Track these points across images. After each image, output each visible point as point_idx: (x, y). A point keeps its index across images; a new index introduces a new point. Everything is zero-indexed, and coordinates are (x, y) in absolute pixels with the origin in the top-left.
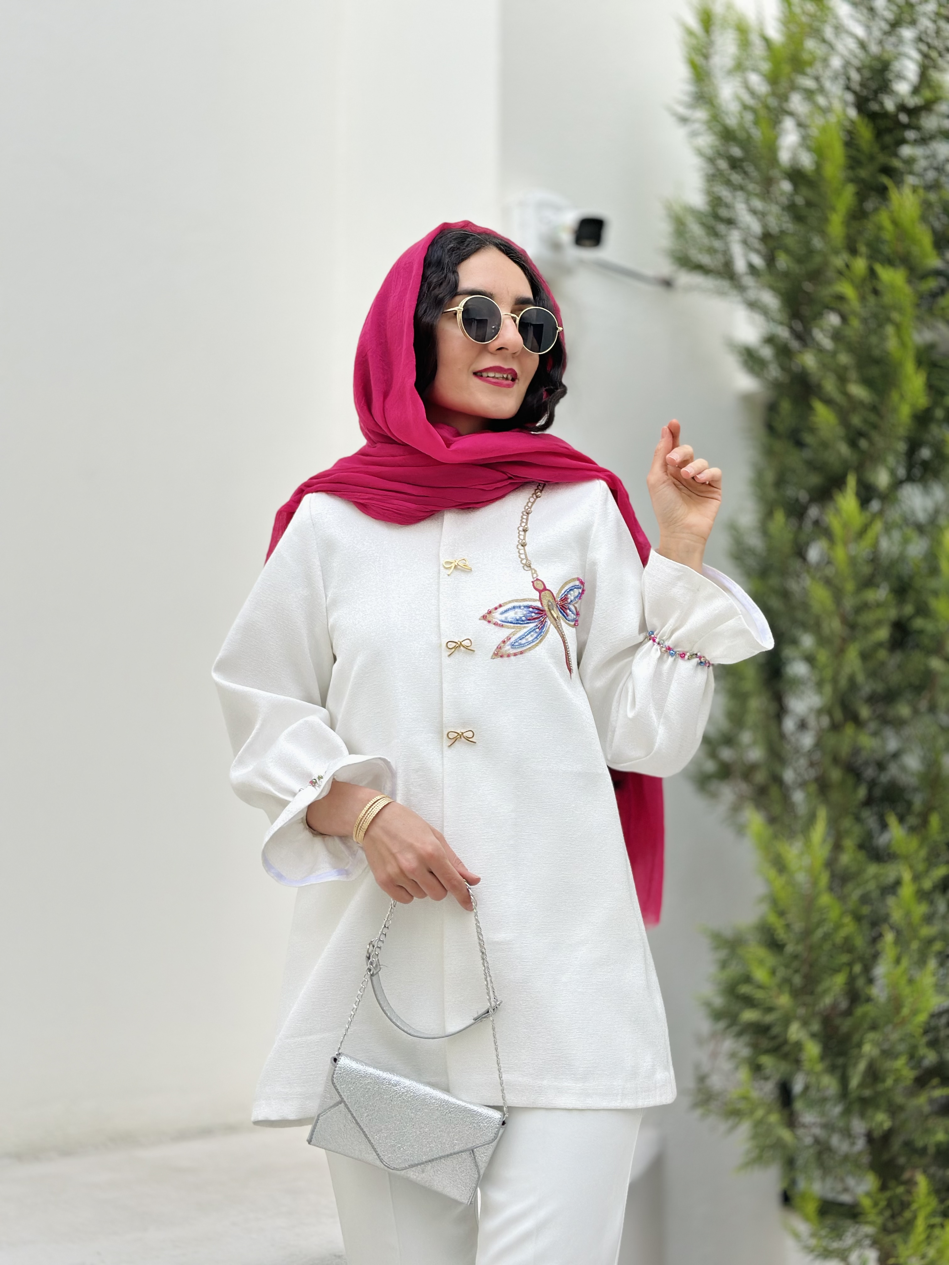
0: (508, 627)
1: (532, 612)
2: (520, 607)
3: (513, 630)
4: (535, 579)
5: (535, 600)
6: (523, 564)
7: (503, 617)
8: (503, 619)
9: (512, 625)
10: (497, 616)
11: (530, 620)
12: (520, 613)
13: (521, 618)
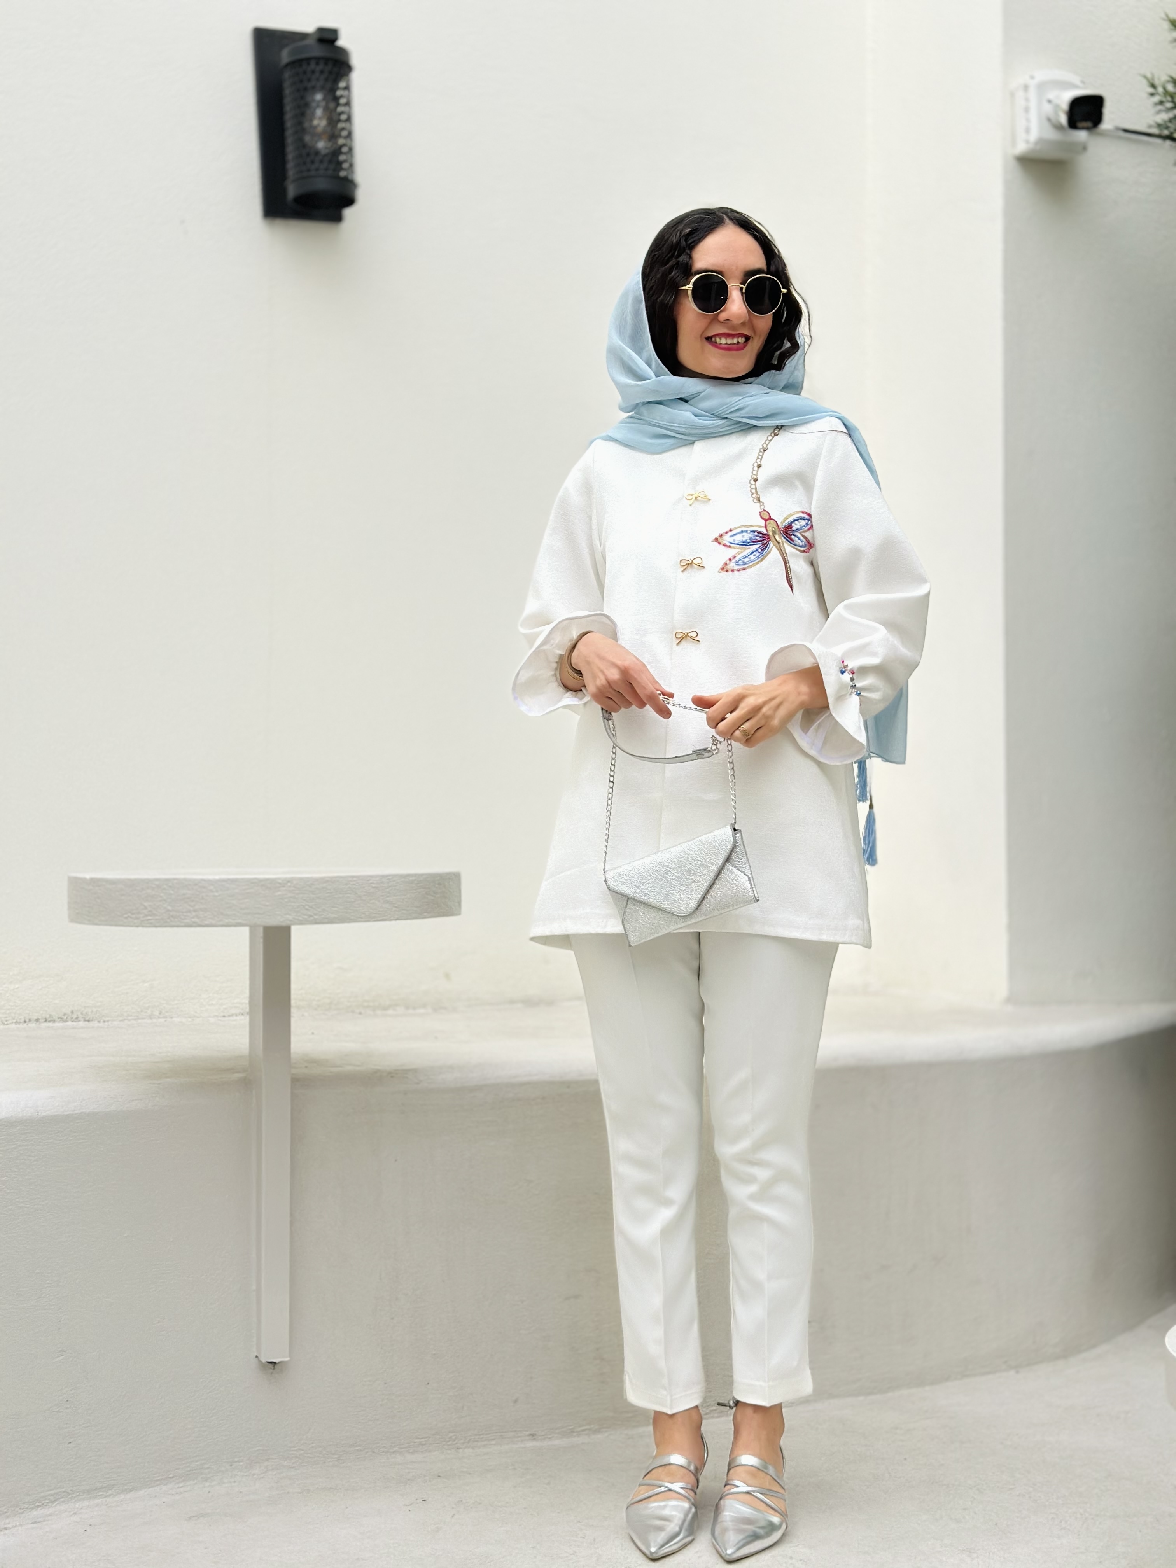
0: (734, 548)
1: (757, 536)
2: (747, 531)
3: (738, 550)
4: (762, 510)
5: (761, 527)
6: (753, 497)
7: (731, 540)
8: (732, 542)
9: (738, 546)
10: (727, 539)
11: (755, 542)
12: (747, 537)
13: (747, 540)
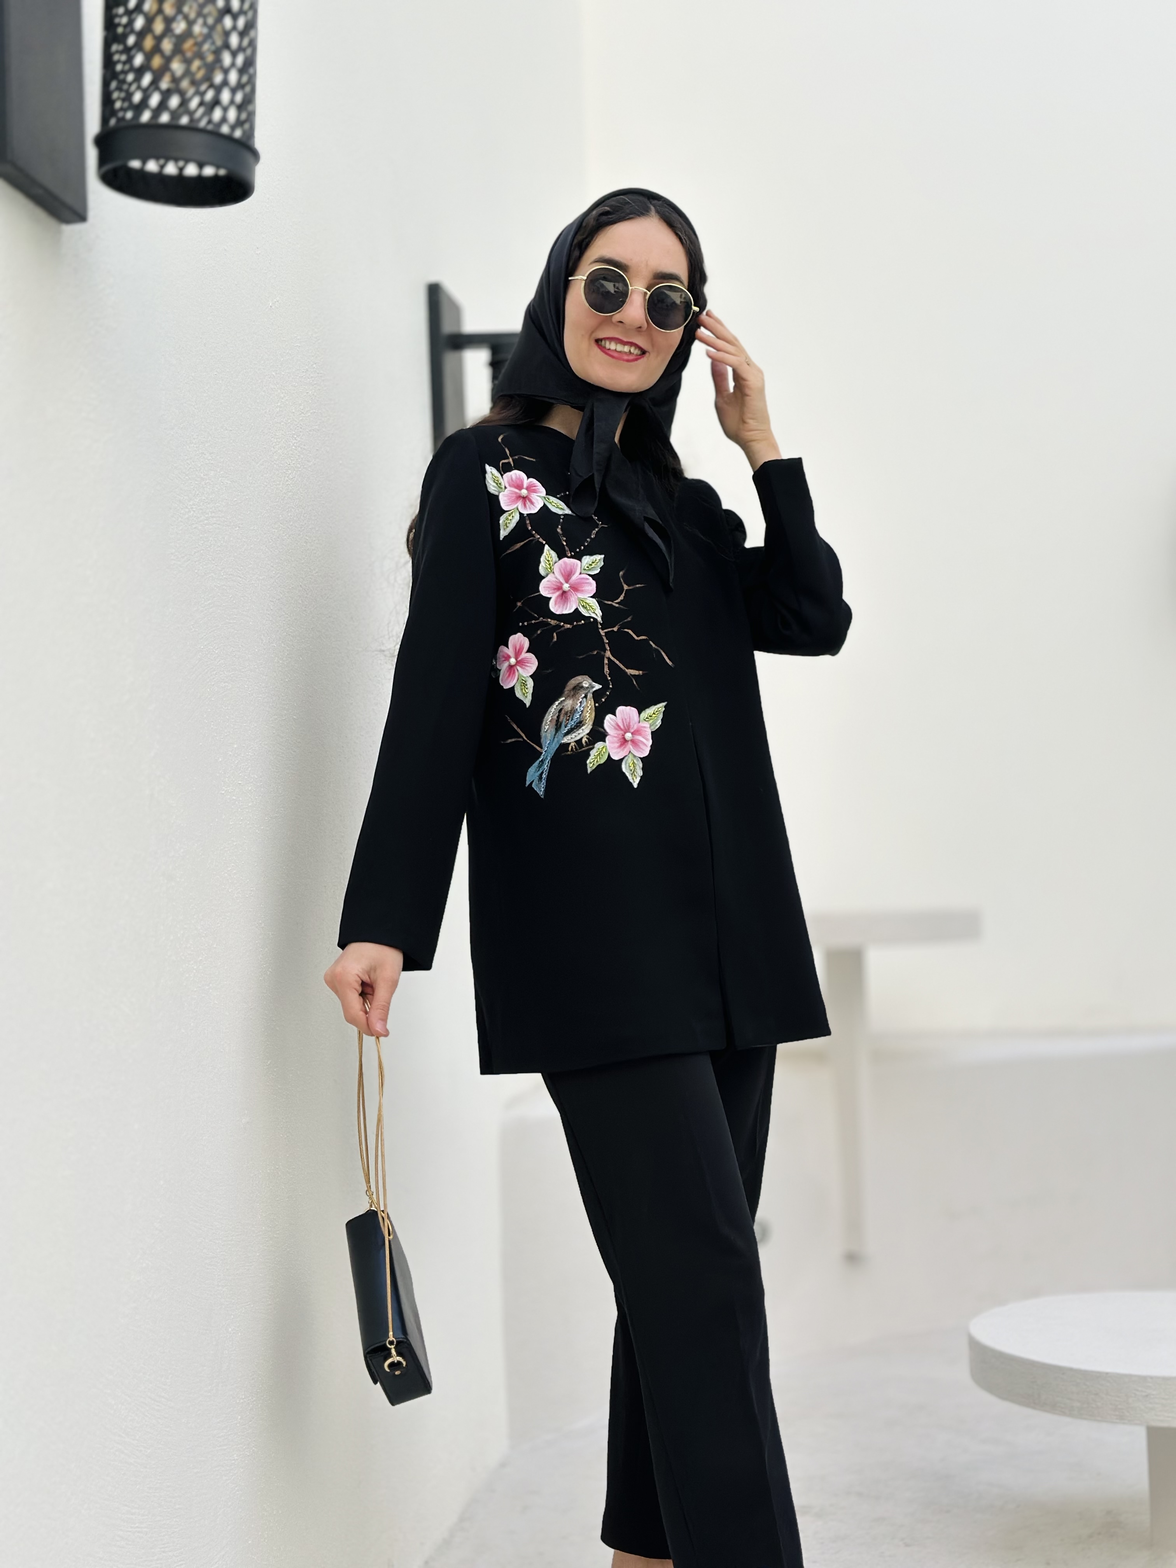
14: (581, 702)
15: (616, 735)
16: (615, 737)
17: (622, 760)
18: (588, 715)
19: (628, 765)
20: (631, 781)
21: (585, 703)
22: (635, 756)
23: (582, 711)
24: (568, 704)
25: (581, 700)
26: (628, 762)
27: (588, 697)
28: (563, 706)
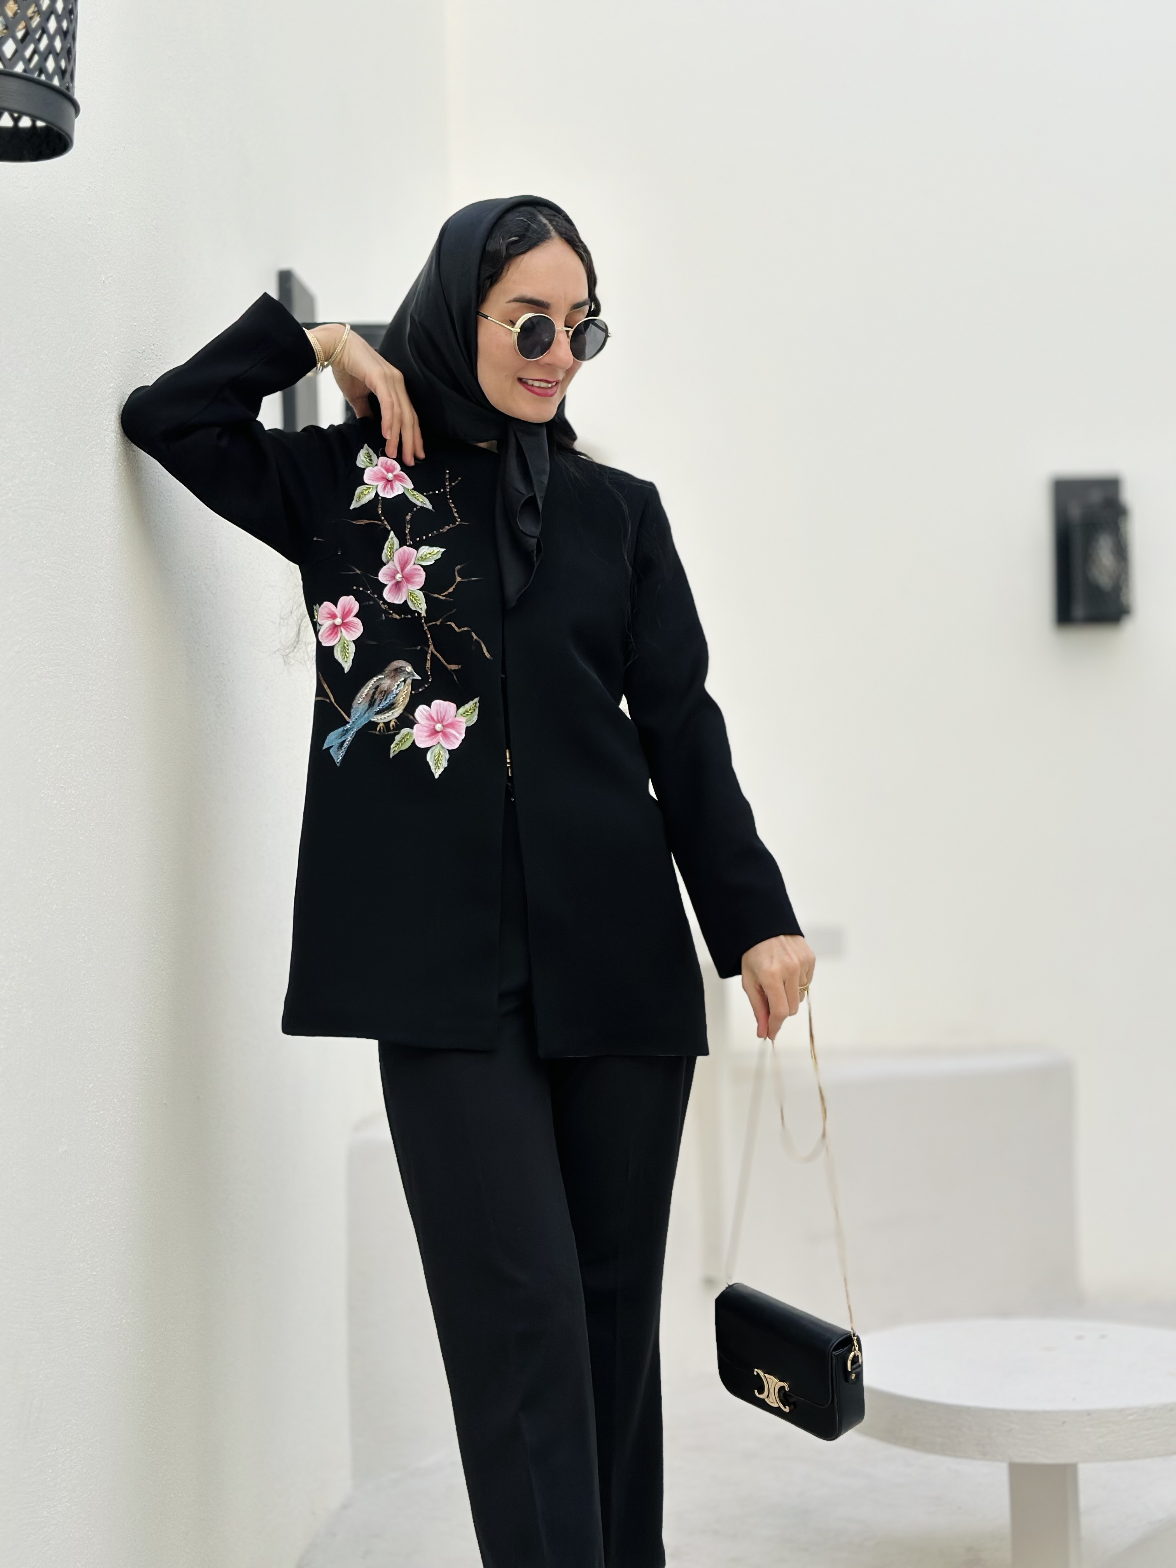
14: (398, 685)
15: (427, 725)
16: (425, 726)
17: (428, 749)
18: (401, 699)
19: (433, 754)
20: (433, 771)
21: (402, 687)
22: (443, 748)
23: (397, 694)
24: (386, 683)
25: (399, 683)
26: (434, 752)
27: (407, 682)
28: (380, 684)
